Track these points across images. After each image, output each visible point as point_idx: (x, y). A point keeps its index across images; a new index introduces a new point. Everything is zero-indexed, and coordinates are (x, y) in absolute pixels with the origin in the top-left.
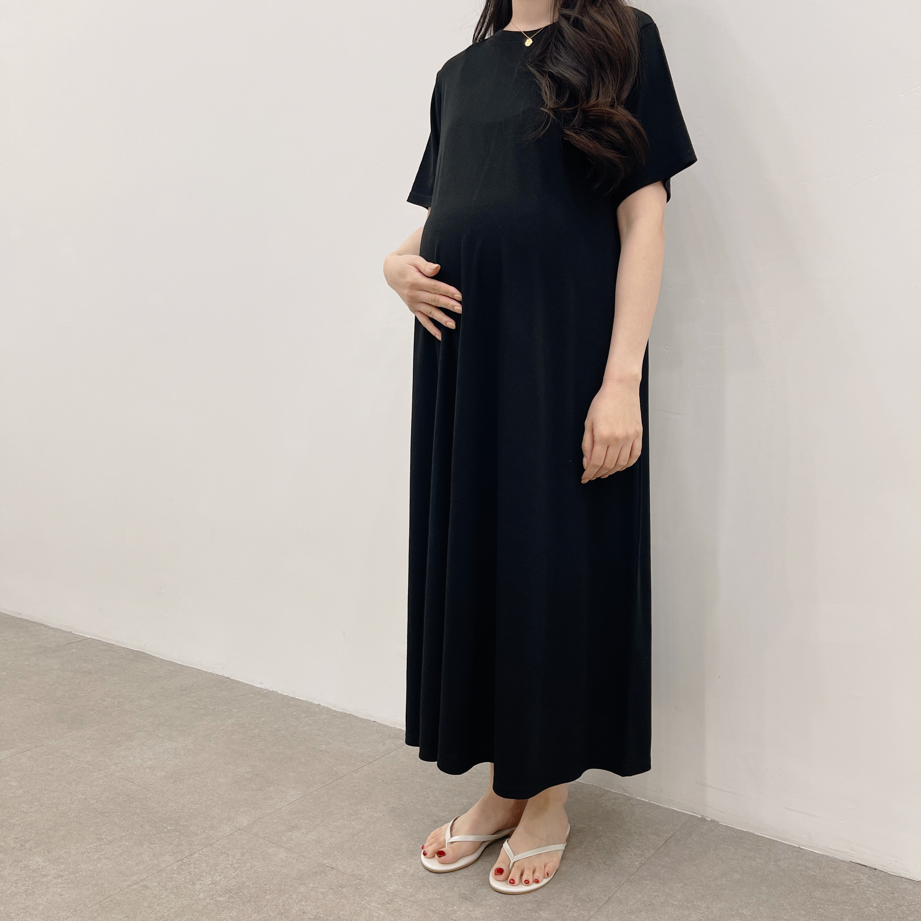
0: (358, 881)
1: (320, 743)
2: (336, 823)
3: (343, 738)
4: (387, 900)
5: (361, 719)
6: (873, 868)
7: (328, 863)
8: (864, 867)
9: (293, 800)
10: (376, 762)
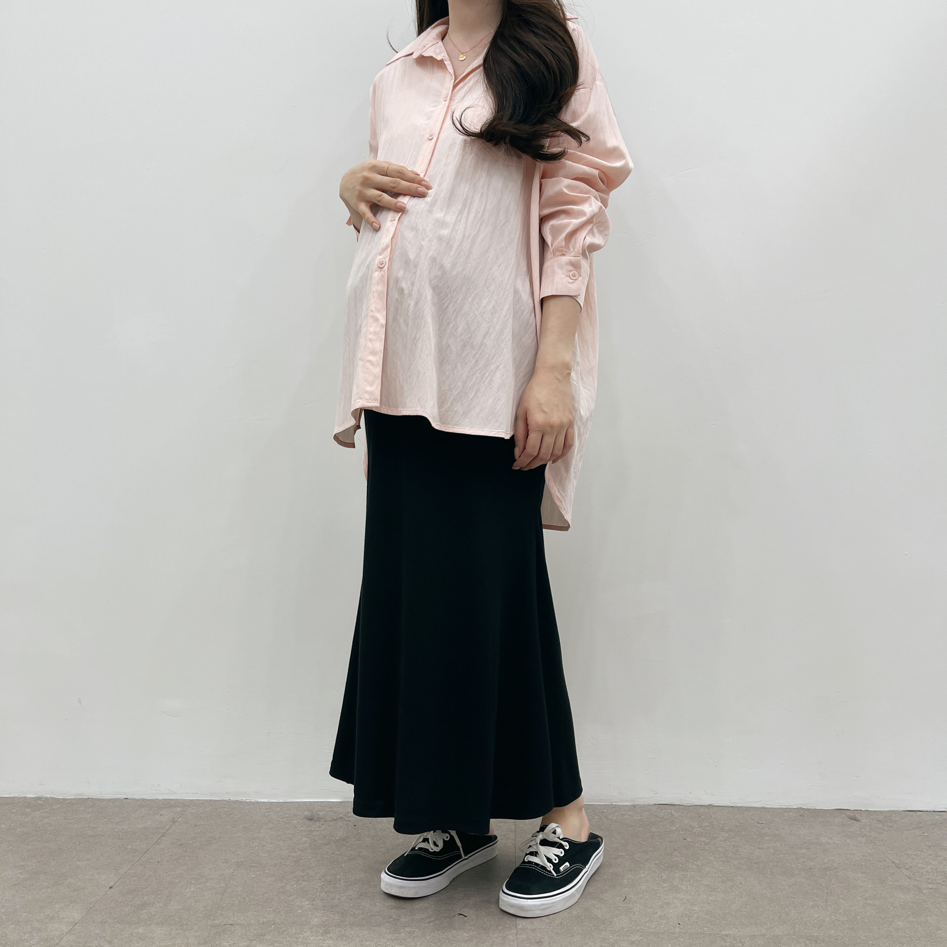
0: (273, 926)
1: (82, 830)
2: (187, 890)
3: (105, 820)
4: (321, 931)
5: (106, 799)
6: (672, 805)
7: (222, 922)
8: (665, 806)
9: (111, 884)
10: (171, 831)
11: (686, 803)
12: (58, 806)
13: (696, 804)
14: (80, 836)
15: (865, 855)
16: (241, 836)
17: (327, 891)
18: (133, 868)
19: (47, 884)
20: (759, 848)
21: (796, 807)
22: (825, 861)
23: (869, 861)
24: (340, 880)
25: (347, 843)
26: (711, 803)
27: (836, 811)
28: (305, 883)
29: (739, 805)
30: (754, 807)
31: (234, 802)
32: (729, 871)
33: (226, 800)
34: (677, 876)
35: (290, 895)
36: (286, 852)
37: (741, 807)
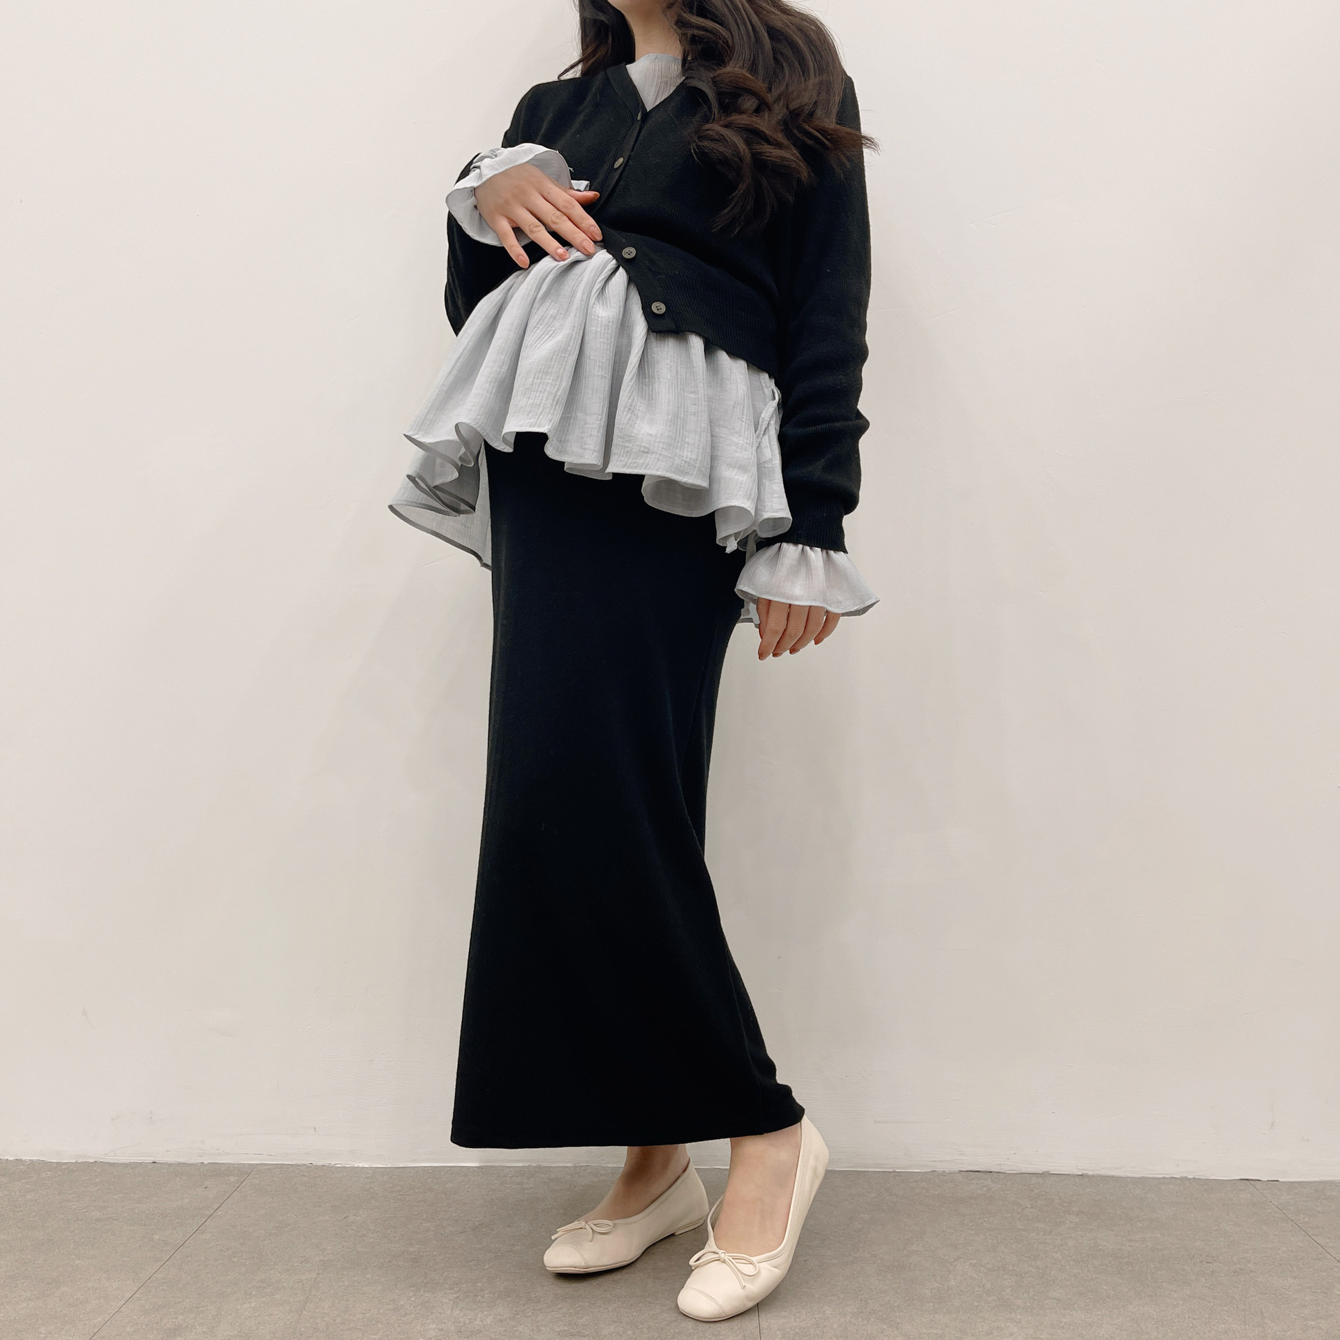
1: (84, 1211)
2: (247, 1305)
3: (120, 1195)
5: (124, 1164)
6: (987, 1172)
8: (977, 1173)
10: (220, 1213)
11: (1009, 1168)
12: (49, 1173)
13: (1024, 1170)
14: (82, 1220)
15: (1294, 1250)
16: (328, 1221)
17: (463, 1308)
18: (161, 1269)
19: (28, 1295)
20: (1131, 1240)
21: (1178, 1176)
22: (1234, 1260)
23: (1302, 1259)
24: (482, 1290)
25: (493, 1230)
26: (1047, 1170)
27: (1239, 1182)
28: (426, 1295)
29: (1090, 1173)
30: (1113, 1176)
31: (317, 1167)
32: (1088, 1276)
33: (304, 1165)
34: (1007, 1284)
35: (406, 1315)
36: (397, 1246)
37: (1093, 1176)
